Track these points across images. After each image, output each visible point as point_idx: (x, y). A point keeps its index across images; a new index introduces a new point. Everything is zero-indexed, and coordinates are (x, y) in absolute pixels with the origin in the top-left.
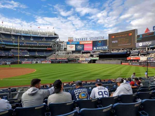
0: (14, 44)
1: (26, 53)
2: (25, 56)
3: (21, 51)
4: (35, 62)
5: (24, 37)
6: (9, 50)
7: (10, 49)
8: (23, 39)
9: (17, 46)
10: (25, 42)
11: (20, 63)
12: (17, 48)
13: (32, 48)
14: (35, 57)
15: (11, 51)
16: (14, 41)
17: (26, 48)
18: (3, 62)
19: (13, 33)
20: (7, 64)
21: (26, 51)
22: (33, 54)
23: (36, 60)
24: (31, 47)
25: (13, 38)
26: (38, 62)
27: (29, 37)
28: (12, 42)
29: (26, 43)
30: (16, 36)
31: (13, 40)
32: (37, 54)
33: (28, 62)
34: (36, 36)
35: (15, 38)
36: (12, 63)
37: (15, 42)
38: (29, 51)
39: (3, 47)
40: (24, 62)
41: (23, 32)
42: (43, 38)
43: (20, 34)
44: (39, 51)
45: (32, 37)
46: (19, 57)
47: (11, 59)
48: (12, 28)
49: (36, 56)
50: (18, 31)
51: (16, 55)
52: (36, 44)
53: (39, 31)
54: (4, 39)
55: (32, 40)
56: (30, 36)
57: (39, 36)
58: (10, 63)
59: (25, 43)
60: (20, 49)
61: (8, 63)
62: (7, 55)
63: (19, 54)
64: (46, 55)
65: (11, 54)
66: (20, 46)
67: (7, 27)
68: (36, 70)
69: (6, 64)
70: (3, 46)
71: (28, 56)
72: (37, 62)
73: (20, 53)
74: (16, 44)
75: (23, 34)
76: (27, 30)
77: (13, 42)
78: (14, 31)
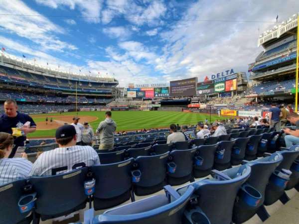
0: (71, 90)
1: (84, 100)
2: (84, 102)
3: (79, 98)
4: (94, 109)
6: (66, 96)
8: (81, 85)
9: (75, 92)
10: (83, 87)
11: (78, 110)
12: (74, 94)
13: (90, 94)
14: (93, 104)
15: (68, 97)
16: (71, 86)
17: (84, 94)
18: (61, 110)
19: (69, 78)
21: (84, 98)
22: (91, 101)
23: (95, 107)
26: (98, 109)
27: (88, 83)
28: (69, 88)
29: (84, 89)
30: (73, 82)
31: (70, 85)
32: (96, 101)
35: (72, 84)
36: (69, 111)
38: (88, 97)
40: (82, 109)
41: (81, 77)
42: (102, 84)
44: (98, 98)
45: (91, 82)
47: (68, 106)
50: (76, 76)
51: (74, 102)
52: (95, 90)
53: (97, 77)
54: (60, 85)
56: (88, 81)
57: (98, 82)
58: (67, 110)
60: (78, 95)
61: (65, 110)
62: (64, 102)
63: (77, 100)
64: (105, 102)
65: (67, 100)
66: (78, 92)
68: (98, 118)
69: (63, 112)
70: (59, 92)
71: (86, 102)
72: (96, 110)
75: (80, 80)
76: (84, 75)
77: (71, 88)
78: (71, 76)
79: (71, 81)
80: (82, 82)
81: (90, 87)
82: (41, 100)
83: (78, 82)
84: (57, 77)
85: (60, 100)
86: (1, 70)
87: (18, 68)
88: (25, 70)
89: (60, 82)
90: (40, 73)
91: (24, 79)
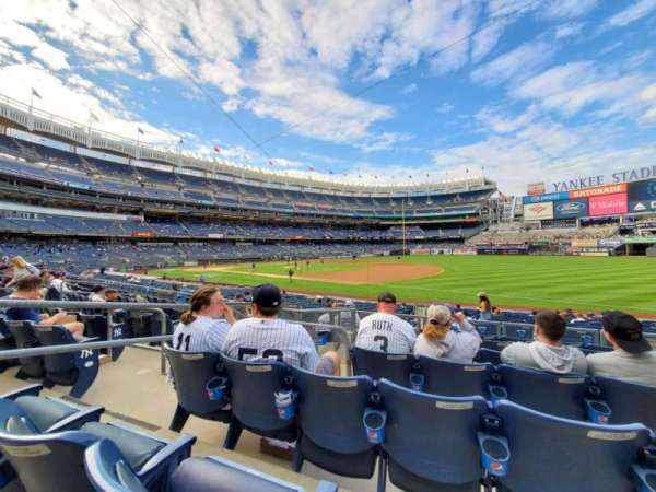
0: (395, 215)
1: (418, 233)
2: (417, 238)
3: (408, 230)
4: (436, 251)
6: (385, 228)
7: (388, 227)
8: (411, 204)
9: (401, 219)
10: (415, 209)
11: (408, 253)
12: (400, 222)
14: (436, 241)
15: (390, 230)
16: (395, 209)
17: (418, 222)
18: (378, 252)
19: (392, 195)
20: (384, 254)
21: (418, 229)
22: (431, 234)
23: (439, 246)
25: (393, 205)
26: (446, 251)
27: (425, 198)
28: (391, 213)
29: (418, 212)
30: (398, 200)
31: (393, 208)
32: (441, 233)
34: (438, 193)
35: (395, 204)
36: (391, 254)
37: (397, 212)
38: (425, 227)
39: (376, 223)
40: (413, 251)
41: (412, 189)
42: (454, 195)
43: (403, 195)
44: (446, 226)
45: (430, 196)
46: (407, 241)
47: (391, 245)
48: (390, 185)
49: (438, 237)
51: (399, 238)
52: (440, 211)
53: (444, 182)
54: (378, 209)
55: (429, 203)
56: (426, 195)
57: (445, 192)
58: (388, 253)
59: (415, 212)
60: (406, 225)
61: (386, 253)
62: (383, 238)
63: (405, 234)
64: (463, 235)
65: (389, 235)
66: (407, 219)
68: (443, 271)
69: (382, 255)
70: (377, 221)
71: (422, 237)
72: (442, 252)
73: (406, 232)
74: (399, 216)
75: (411, 194)
76: (418, 184)
77: (394, 212)
78: (394, 189)
79: (395, 199)
80: (413, 199)
81: (429, 206)
82: (351, 237)
83: (406, 199)
84: (373, 196)
85: (377, 235)
86: (308, 198)
87: (324, 192)
88: (332, 193)
89: (377, 204)
90: (349, 195)
91: (331, 207)
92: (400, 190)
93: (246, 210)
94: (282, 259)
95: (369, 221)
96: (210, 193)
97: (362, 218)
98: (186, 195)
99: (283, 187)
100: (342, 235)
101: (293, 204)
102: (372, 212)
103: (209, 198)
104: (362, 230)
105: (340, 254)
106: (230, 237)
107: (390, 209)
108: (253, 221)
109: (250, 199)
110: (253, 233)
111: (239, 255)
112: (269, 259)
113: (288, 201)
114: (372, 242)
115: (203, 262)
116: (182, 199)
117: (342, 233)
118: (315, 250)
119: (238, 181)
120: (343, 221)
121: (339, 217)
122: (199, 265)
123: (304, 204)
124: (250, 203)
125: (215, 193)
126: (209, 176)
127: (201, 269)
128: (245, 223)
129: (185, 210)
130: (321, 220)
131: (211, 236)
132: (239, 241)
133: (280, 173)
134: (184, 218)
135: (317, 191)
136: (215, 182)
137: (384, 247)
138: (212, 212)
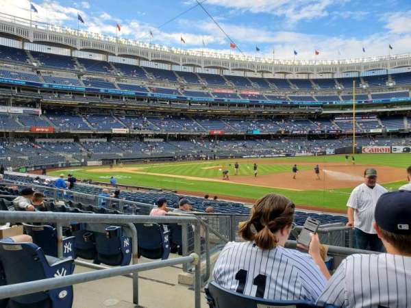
0: (342, 102)
1: (374, 125)
2: (372, 131)
3: (360, 121)
4: (400, 149)
5: (369, 79)
6: (329, 118)
7: (333, 116)
8: (364, 87)
9: (350, 106)
10: (369, 93)
11: (359, 151)
12: (348, 111)
13: (391, 107)
14: (399, 134)
15: (335, 121)
16: (342, 94)
17: (374, 110)
18: (319, 150)
19: (338, 75)
20: (328, 153)
21: (374, 119)
22: (393, 127)
23: (404, 142)
24: (386, 105)
25: (340, 88)
27: (384, 78)
28: (337, 98)
29: (374, 96)
30: (346, 82)
31: (339, 92)
33: (379, 147)
35: (343, 87)
36: (338, 152)
37: (344, 98)
38: (383, 117)
39: (316, 113)
41: (366, 67)
45: (393, 75)
46: (357, 134)
47: (336, 141)
48: (336, 62)
49: (403, 130)
50: (353, 67)
51: (348, 132)
54: (319, 94)
55: (391, 85)
56: (386, 73)
58: (332, 151)
59: (370, 97)
60: (357, 114)
61: (329, 151)
62: (326, 131)
63: (356, 126)
65: (333, 127)
66: (358, 106)
67: (324, 63)
69: (324, 153)
70: (317, 110)
71: (380, 131)
72: (408, 150)
73: (357, 124)
74: (349, 102)
75: (364, 74)
76: (375, 59)
77: (340, 98)
78: (341, 69)
79: (342, 81)
80: (367, 79)
81: (390, 88)
82: (283, 131)
83: (358, 80)
84: (312, 77)
85: (318, 128)
86: (229, 83)
87: (249, 75)
88: (259, 76)
89: (318, 88)
90: (281, 76)
91: (258, 93)
92: (350, 68)
93: (154, 100)
94: (199, 158)
95: (307, 110)
96: (112, 80)
97: (297, 106)
98: (86, 83)
99: (198, 70)
100: (270, 128)
101: (210, 90)
102: (310, 99)
103: (112, 86)
104: (297, 121)
105: (269, 153)
106: (137, 132)
107: (336, 94)
108: (163, 113)
109: (159, 85)
110: (165, 127)
111: (148, 153)
112: (184, 158)
113: (204, 88)
114: (312, 137)
115: (108, 162)
116: (82, 87)
117: (270, 126)
118: (237, 147)
119: (144, 64)
120: (272, 110)
121: (266, 105)
122: (104, 164)
123: (223, 91)
124: (159, 90)
125: (118, 79)
126: (111, 59)
127: (107, 170)
128: (154, 115)
129: (85, 101)
130: (244, 110)
131: (116, 131)
132: (147, 136)
133: (194, 52)
134: (84, 110)
135: (240, 74)
136: (118, 66)
137: (327, 143)
138: (116, 102)
